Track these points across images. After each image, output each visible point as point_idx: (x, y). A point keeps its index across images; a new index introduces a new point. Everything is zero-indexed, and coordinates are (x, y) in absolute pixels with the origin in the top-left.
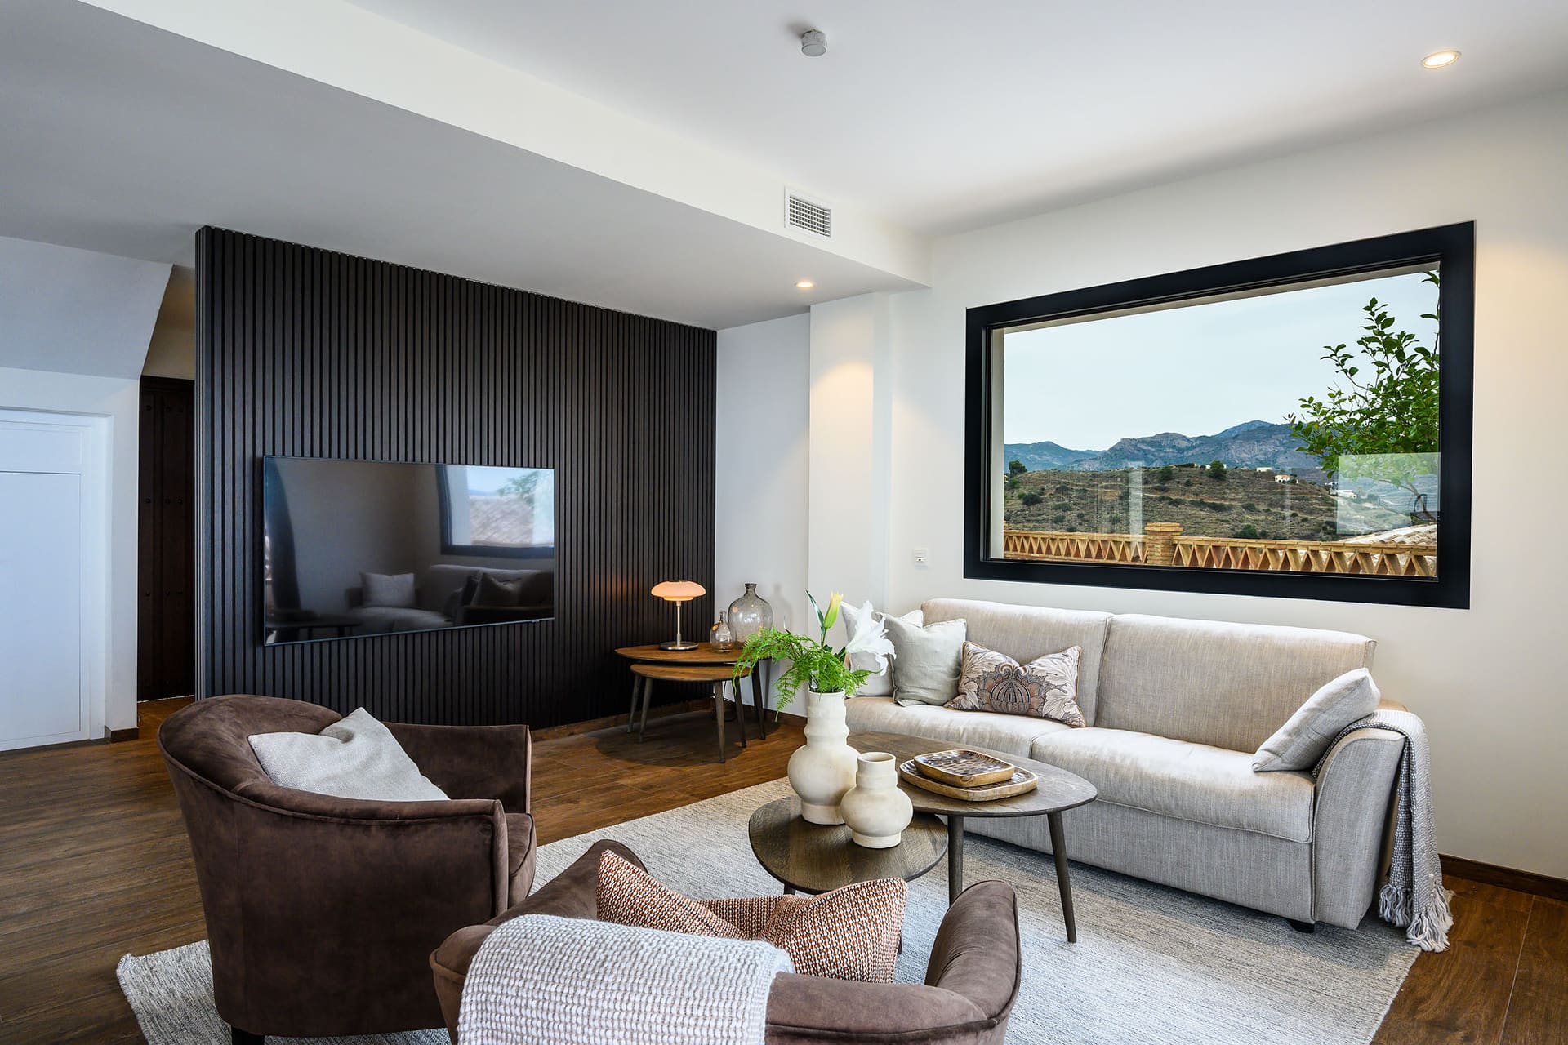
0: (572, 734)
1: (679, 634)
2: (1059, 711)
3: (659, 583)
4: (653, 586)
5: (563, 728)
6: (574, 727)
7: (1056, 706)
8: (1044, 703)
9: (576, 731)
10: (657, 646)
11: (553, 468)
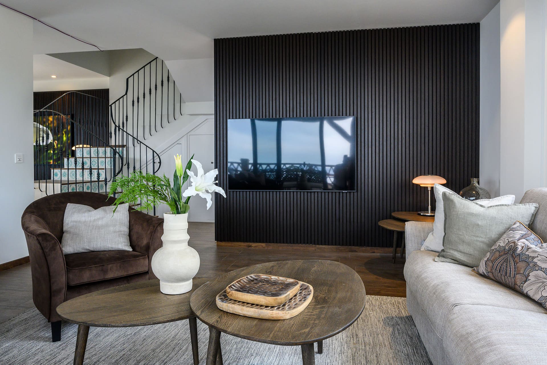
0: (374, 252)
1: (430, 207)
2: (536, 292)
3: (417, 176)
4: (413, 179)
5: (369, 248)
6: (375, 249)
7: (534, 287)
8: (526, 281)
9: (376, 251)
10: (416, 213)
11: (353, 115)
